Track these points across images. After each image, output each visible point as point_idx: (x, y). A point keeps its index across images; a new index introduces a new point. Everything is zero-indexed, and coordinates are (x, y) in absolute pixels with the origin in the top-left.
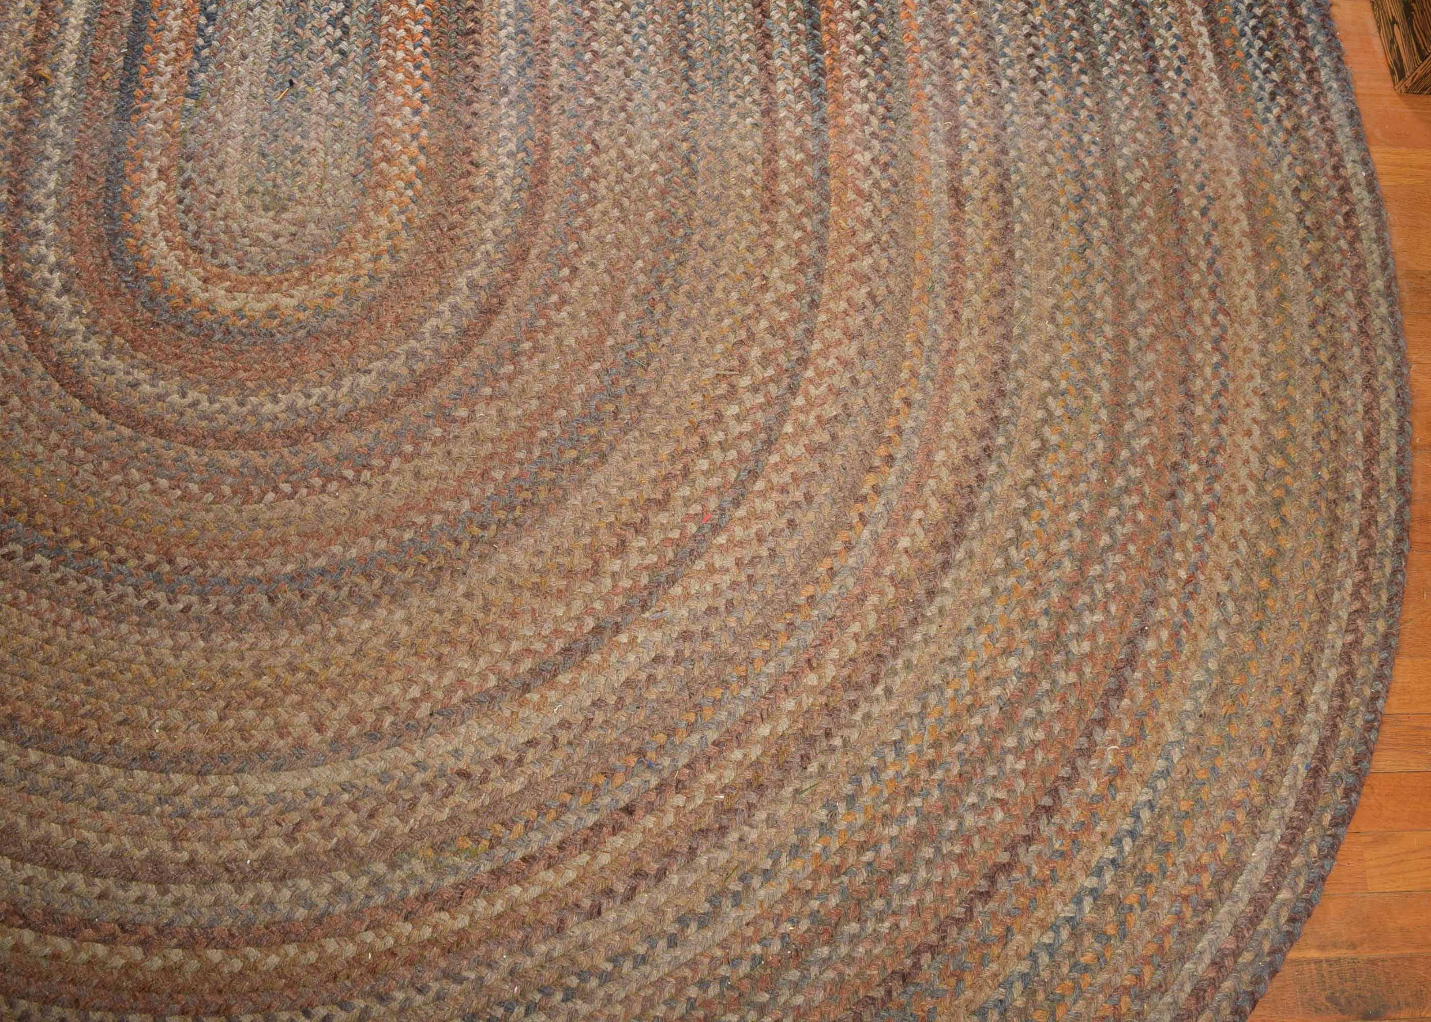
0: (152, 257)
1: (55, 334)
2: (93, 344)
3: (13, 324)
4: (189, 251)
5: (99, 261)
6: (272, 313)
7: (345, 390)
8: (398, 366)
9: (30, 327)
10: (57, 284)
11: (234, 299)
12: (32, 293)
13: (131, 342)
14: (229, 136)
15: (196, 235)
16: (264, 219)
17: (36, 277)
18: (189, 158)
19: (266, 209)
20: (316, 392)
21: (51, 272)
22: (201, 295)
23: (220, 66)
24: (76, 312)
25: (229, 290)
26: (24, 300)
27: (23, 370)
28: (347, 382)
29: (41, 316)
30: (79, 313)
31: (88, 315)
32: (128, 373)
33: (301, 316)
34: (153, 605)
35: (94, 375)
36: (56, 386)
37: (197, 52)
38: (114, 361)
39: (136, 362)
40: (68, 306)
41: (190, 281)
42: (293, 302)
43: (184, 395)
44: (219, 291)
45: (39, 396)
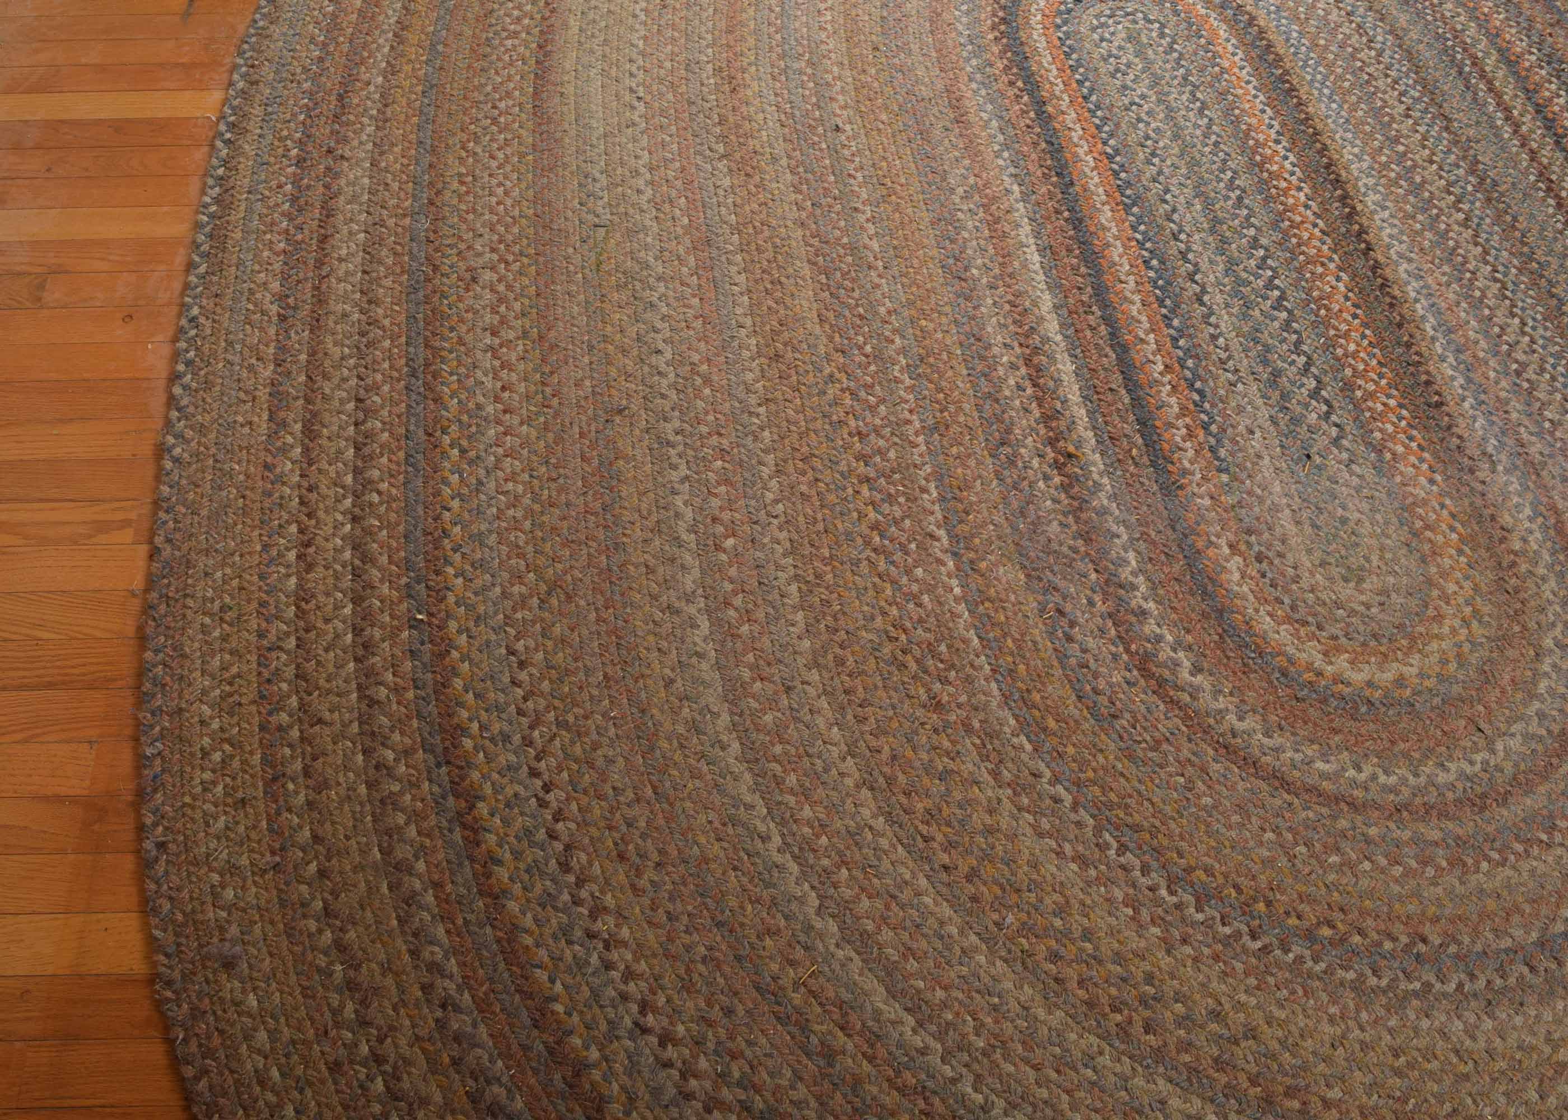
0: (1265, 632)
1: (1208, 715)
2: (1250, 723)
3: (1162, 707)
4: (1297, 626)
5: (1217, 638)
6: (1400, 681)
7: (1502, 754)
8: (1534, 728)
9: (1180, 708)
10: (1187, 664)
11: (1361, 670)
12: (1167, 674)
13: (1286, 718)
14: (1275, 508)
15: (1293, 608)
16: (1346, 591)
17: (1162, 656)
18: (1249, 532)
19: (1346, 580)
20: (1478, 758)
21: (1175, 650)
22: (1329, 668)
23: (1234, 441)
24: (1217, 692)
25: (1352, 662)
26: (1161, 682)
27: (1194, 754)
28: (1499, 746)
29: (1186, 698)
30: (1220, 691)
31: (1231, 694)
32: (1297, 751)
33: (1427, 683)
34: (1428, 986)
35: (1265, 754)
36: (1236, 770)
37: (1205, 427)
38: (1277, 740)
39: (1298, 739)
40: (1207, 686)
41: (1310, 655)
42: (1414, 671)
43: (1360, 770)
44: (1342, 662)
45: (1222, 779)
